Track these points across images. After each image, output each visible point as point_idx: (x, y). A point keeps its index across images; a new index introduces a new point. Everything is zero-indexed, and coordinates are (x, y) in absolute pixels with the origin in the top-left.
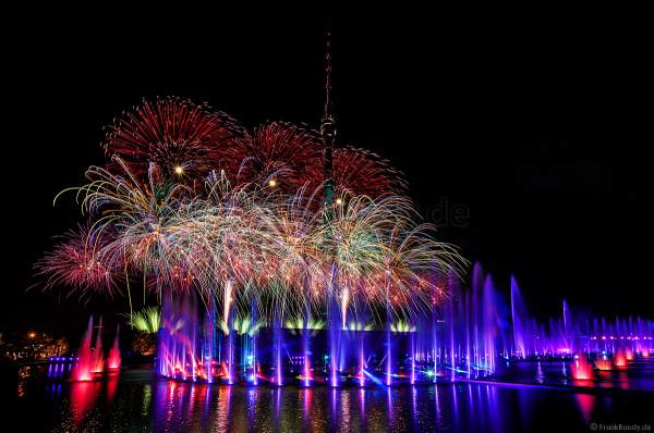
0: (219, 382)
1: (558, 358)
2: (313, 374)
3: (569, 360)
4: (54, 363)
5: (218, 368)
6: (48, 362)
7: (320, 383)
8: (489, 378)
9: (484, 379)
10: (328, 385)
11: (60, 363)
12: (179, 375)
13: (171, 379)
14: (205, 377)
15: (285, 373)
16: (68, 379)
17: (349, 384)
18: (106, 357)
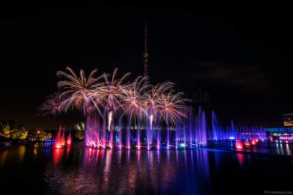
0: (107, 148)
1: (230, 141)
2: (141, 145)
3: (234, 141)
4: (47, 142)
5: (107, 143)
6: (44, 142)
7: (144, 149)
8: (204, 147)
9: (202, 148)
10: (146, 149)
11: (49, 142)
12: (93, 146)
13: (90, 147)
14: (102, 146)
15: (131, 145)
16: (52, 148)
17: (154, 149)
18: (66, 140)
